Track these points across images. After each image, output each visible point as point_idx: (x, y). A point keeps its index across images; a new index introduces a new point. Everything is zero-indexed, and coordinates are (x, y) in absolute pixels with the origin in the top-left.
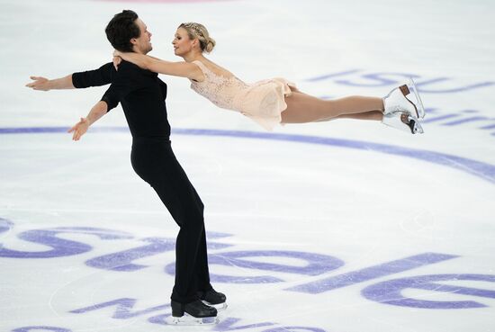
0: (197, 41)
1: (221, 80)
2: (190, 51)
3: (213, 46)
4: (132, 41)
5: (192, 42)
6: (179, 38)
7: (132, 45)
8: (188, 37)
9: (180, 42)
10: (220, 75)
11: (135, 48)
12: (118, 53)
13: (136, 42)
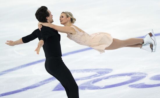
0: (70, 18)
1: (81, 33)
2: (67, 22)
3: (75, 20)
4: (47, 18)
5: (68, 18)
6: (62, 17)
7: (47, 20)
8: (66, 16)
9: (63, 19)
10: (81, 32)
11: (48, 21)
12: (41, 23)
13: (48, 18)
